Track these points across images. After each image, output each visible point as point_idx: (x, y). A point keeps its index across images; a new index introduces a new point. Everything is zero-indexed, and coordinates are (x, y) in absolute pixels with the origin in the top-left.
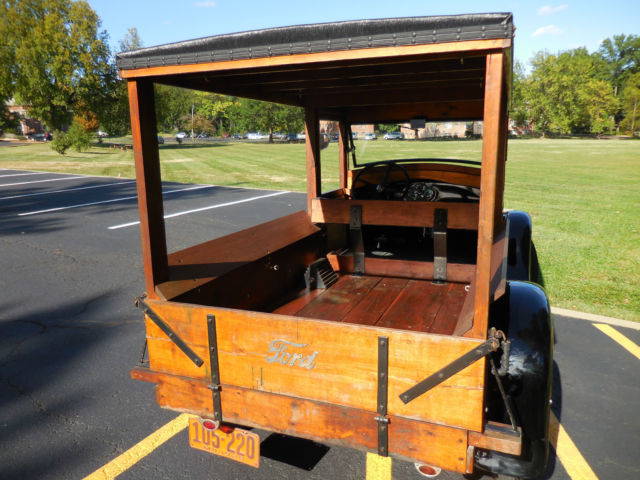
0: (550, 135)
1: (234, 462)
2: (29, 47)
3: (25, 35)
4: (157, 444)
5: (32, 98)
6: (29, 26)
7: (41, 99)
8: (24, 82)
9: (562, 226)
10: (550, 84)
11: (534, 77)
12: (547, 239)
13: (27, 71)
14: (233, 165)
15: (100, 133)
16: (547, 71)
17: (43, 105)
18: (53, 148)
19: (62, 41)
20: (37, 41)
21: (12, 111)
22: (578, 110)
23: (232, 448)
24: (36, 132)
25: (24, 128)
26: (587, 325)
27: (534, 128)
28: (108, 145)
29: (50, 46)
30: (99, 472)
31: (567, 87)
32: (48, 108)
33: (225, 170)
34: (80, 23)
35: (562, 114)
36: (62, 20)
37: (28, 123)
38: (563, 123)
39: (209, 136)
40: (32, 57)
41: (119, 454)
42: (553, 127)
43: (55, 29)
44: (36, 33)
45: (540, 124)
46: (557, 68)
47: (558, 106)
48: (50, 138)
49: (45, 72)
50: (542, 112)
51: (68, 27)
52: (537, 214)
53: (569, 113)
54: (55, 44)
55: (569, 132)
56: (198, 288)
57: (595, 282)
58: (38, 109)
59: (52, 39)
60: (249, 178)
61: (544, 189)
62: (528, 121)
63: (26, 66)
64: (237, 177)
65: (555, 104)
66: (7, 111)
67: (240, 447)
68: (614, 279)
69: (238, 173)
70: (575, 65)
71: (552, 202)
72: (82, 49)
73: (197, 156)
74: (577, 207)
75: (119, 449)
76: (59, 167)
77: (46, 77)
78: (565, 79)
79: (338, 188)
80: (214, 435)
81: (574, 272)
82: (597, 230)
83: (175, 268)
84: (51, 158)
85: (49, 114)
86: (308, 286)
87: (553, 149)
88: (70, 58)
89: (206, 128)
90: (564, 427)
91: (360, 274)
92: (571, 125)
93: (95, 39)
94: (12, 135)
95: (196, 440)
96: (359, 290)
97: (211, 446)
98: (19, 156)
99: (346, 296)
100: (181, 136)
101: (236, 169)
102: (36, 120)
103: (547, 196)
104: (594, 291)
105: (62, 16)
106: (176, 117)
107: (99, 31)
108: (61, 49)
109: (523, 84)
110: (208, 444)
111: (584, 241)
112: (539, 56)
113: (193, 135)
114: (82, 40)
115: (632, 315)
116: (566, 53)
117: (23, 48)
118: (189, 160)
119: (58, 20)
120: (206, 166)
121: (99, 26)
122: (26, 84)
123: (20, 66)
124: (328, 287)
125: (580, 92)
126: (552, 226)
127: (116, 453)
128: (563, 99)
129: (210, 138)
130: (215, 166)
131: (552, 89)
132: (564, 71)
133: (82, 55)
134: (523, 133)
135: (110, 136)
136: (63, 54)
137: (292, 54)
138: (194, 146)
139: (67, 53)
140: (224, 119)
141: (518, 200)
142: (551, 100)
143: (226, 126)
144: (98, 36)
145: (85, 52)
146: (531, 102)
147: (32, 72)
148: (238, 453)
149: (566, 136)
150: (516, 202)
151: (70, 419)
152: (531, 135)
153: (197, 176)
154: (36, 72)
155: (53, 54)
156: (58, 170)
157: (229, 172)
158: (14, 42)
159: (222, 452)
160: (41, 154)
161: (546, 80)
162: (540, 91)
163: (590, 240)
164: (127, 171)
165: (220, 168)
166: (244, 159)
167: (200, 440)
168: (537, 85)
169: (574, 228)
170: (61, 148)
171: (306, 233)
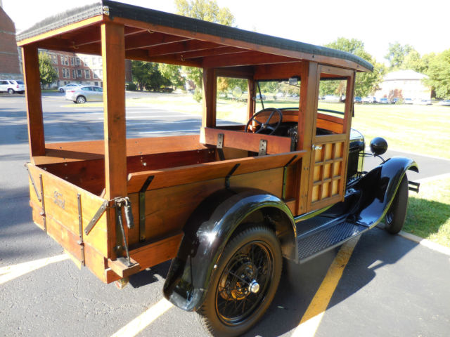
18: (194, 99)
21: (182, 76)
24: (192, 89)
25: (188, 86)
37: (189, 83)
66: (180, 76)
94: (181, 90)
100: (279, 95)
102: (192, 81)
113: (287, 95)
170: (198, 98)
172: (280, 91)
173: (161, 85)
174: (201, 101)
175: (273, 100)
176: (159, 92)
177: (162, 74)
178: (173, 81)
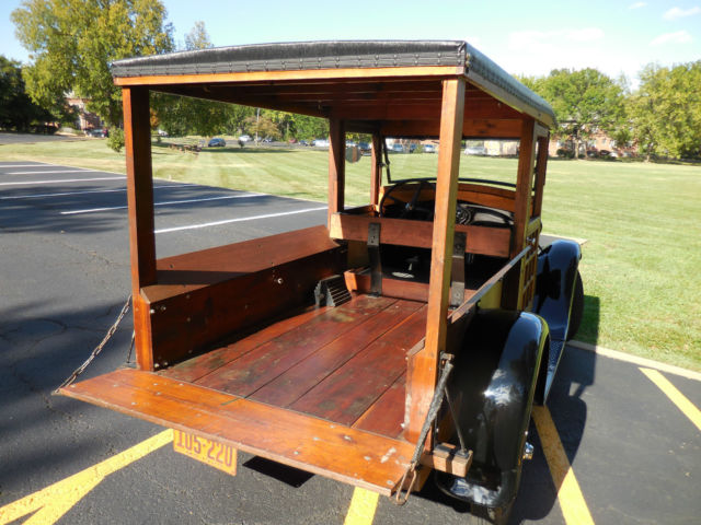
0: (656, 159)
1: (214, 468)
2: (92, 38)
3: (88, 25)
4: (152, 449)
5: (92, 92)
6: (93, 15)
7: (101, 93)
8: (85, 74)
9: (639, 262)
10: (660, 101)
11: (641, 92)
12: (616, 274)
13: (88, 63)
14: (293, 173)
15: (160, 132)
16: (657, 86)
17: (102, 99)
18: (109, 145)
19: (126, 32)
20: (100, 32)
21: (71, 104)
22: (692, 132)
23: (212, 455)
24: (95, 128)
25: (83, 123)
26: (633, 368)
27: (637, 150)
28: (166, 145)
29: (113, 38)
30: (91, 469)
31: (679, 106)
32: (107, 103)
33: (284, 178)
34: (145, 15)
35: (672, 135)
36: (127, 10)
37: (86, 117)
38: (671, 145)
39: (274, 140)
40: (94, 49)
41: (114, 454)
42: (660, 150)
43: (120, 20)
44: (100, 23)
45: (645, 146)
46: (669, 83)
47: (668, 127)
48: (107, 135)
49: (107, 65)
50: (648, 132)
51: (133, 18)
52: (614, 247)
53: (679, 135)
54: (118, 36)
55: (679, 157)
56: (186, 294)
57: (657, 324)
58: (97, 104)
59: (116, 31)
60: (307, 188)
61: (633, 220)
62: (631, 142)
63: (87, 58)
64: (296, 186)
65: (665, 124)
66: (66, 103)
67: (219, 454)
68: (680, 323)
69: (297, 183)
70: (692, 80)
71: (637, 235)
72: (146, 42)
73: (258, 162)
74: (664, 241)
75: (115, 450)
76: (111, 166)
77: (108, 70)
78: (679, 96)
79: (367, 204)
80: (196, 441)
81: (636, 311)
82: (679, 268)
83: (162, 272)
84: (105, 155)
85: (108, 109)
86: (318, 303)
87: (657, 175)
88: (133, 51)
89: (271, 132)
90: (574, 470)
91: (377, 294)
92: (682, 149)
93: (160, 31)
94: (70, 130)
95: (180, 445)
96: (368, 310)
97: (193, 452)
98: (73, 153)
99: (353, 315)
100: (244, 139)
101: (296, 178)
102: (94, 114)
103: (635, 227)
104: (653, 333)
105: (128, 7)
106: (240, 119)
107: (165, 23)
108: (124, 41)
109: (628, 100)
110: (190, 449)
111: (658, 279)
112: (649, 69)
113: (257, 139)
114: (146, 32)
115: (687, 361)
116: (681, 66)
117: (86, 39)
118: (248, 165)
119: (123, 9)
120: (265, 173)
121: (165, 18)
122: (87, 76)
123: (81, 57)
124: (337, 305)
125: (695, 111)
126: (628, 261)
127: (111, 453)
128: (674, 118)
129: (275, 143)
130: (274, 173)
131: (662, 106)
132: (676, 87)
133: (146, 48)
134: (625, 155)
135: (170, 135)
136: (125, 47)
137: (267, 70)
138: (257, 151)
139: (131, 46)
140: (291, 123)
141: (599, 230)
142: (660, 118)
143: (294, 131)
144: (163, 29)
145: (148, 46)
146: (637, 120)
147: (93, 64)
148: (218, 461)
149: (674, 162)
150: (594, 232)
151: (73, 418)
152: (633, 158)
153: (253, 183)
154: (98, 64)
155: (116, 46)
156: (110, 169)
157: (288, 181)
158: (78, 31)
159: (202, 457)
160: (95, 151)
161: (655, 96)
162: (648, 109)
163: (668, 279)
164: (181, 173)
165: (278, 176)
166: (308, 168)
167: (184, 444)
168: (645, 101)
169: (652, 264)
170: (117, 145)
171: (322, 248)
172: (244, 133)
173: (33, 119)
174: (123, 149)
175: (239, 146)
176: (27, 132)
177: (34, 100)
178: (55, 113)
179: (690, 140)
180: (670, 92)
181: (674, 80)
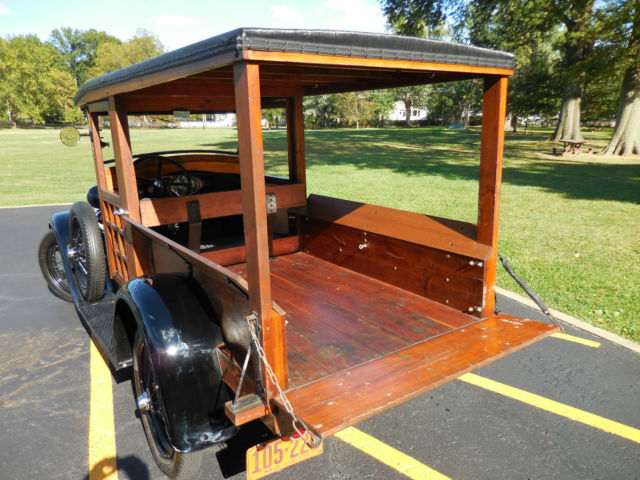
0: (22, 125)
10: (10, 70)
22: (47, 99)
31: (29, 75)
35: (31, 103)
38: (34, 112)
42: (23, 116)
46: (14, 53)
47: (25, 94)
53: (37, 103)
55: (43, 122)
65: (21, 92)
70: (32, 52)
78: (26, 66)
92: (44, 115)
125: (44, 81)
128: (28, 86)
131: (13, 75)
132: (22, 57)
142: (15, 87)
148: (302, 453)
149: (39, 126)
159: (285, 463)
179: (48, 107)
180: (17, 62)
181: (17, 51)
